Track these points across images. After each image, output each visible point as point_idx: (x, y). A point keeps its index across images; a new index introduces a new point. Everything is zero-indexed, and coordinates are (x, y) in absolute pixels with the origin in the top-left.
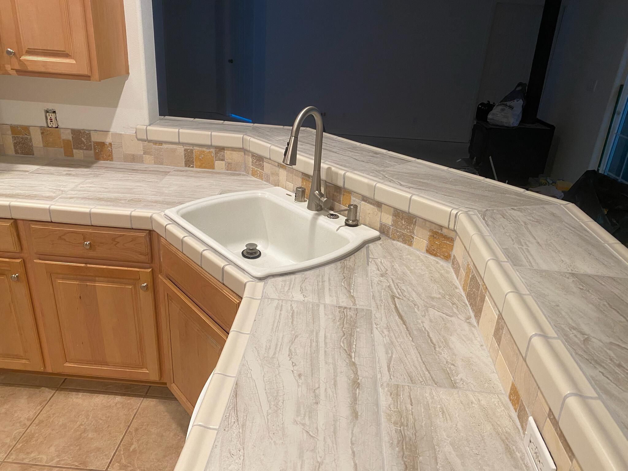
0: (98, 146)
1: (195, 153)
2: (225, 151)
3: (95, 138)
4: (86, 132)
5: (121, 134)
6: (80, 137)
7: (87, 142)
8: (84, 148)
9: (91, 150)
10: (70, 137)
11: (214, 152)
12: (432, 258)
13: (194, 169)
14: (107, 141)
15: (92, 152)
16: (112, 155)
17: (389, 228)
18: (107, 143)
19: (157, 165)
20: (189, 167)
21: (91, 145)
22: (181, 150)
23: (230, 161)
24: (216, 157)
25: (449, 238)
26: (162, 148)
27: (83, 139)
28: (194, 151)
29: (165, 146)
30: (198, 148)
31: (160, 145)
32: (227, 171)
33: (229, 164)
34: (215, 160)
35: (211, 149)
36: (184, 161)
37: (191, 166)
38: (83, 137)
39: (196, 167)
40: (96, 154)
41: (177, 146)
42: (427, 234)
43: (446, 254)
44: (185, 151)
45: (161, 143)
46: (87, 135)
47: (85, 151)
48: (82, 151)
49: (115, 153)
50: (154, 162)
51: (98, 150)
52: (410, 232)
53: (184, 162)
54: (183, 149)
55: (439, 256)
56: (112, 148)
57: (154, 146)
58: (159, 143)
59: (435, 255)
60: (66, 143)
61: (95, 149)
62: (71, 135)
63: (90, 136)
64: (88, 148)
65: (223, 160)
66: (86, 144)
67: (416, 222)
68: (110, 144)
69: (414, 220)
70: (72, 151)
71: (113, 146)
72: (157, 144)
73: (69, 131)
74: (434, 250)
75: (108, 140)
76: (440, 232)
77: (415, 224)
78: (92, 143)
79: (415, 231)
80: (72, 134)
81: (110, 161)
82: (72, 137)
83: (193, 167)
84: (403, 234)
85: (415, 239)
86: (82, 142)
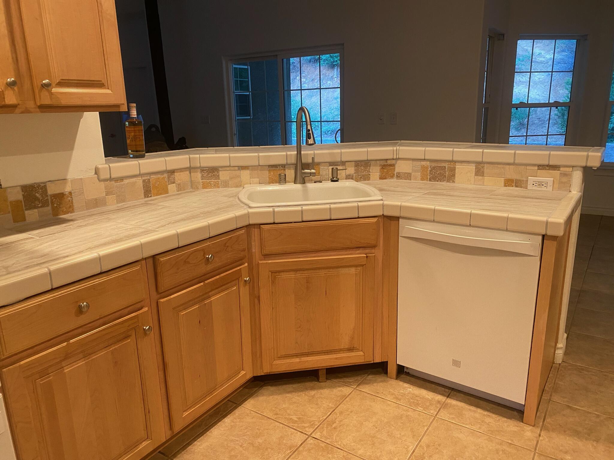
0: (56, 199)
1: (152, 181)
2: (175, 174)
3: (52, 190)
4: (40, 185)
5: (81, 179)
6: (34, 193)
7: (42, 196)
8: (39, 206)
9: (48, 206)
10: (20, 197)
11: (167, 177)
12: (384, 181)
13: (152, 198)
14: (66, 190)
15: (50, 208)
16: (73, 206)
17: (353, 176)
18: (67, 193)
19: (120, 203)
20: (148, 197)
21: (47, 199)
22: (139, 181)
23: (179, 182)
24: (169, 181)
25: (392, 165)
26: (124, 184)
27: (37, 195)
28: (151, 180)
29: (126, 181)
30: (154, 176)
31: (122, 181)
32: (178, 192)
33: (179, 185)
34: (168, 184)
35: (165, 175)
36: (143, 192)
37: (150, 195)
38: (37, 192)
39: (154, 196)
40: (53, 209)
41: (136, 179)
42: (378, 168)
43: (392, 175)
44: (143, 181)
45: (121, 179)
46: (42, 189)
47: (41, 209)
48: (36, 210)
49: (77, 202)
50: (117, 201)
51: (57, 204)
52: (368, 172)
53: (143, 194)
54: (141, 181)
55: (388, 178)
56: (72, 198)
57: (116, 184)
58: (120, 180)
59: (385, 178)
60: (16, 205)
61: (52, 203)
62: (21, 193)
63: (46, 190)
64: (45, 204)
65: (174, 183)
66: (42, 200)
67: (370, 164)
68: (70, 193)
69: (369, 164)
70: (24, 214)
71: (73, 194)
72: (118, 181)
73: (19, 189)
74: (384, 176)
75: (68, 189)
76: (386, 164)
77: (370, 166)
78: (49, 198)
79: (370, 170)
80: (23, 191)
81: (71, 213)
82: (23, 195)
83: (151, 196)
84: (363, 176)
85: (371, 175)
86: (37, 199)
